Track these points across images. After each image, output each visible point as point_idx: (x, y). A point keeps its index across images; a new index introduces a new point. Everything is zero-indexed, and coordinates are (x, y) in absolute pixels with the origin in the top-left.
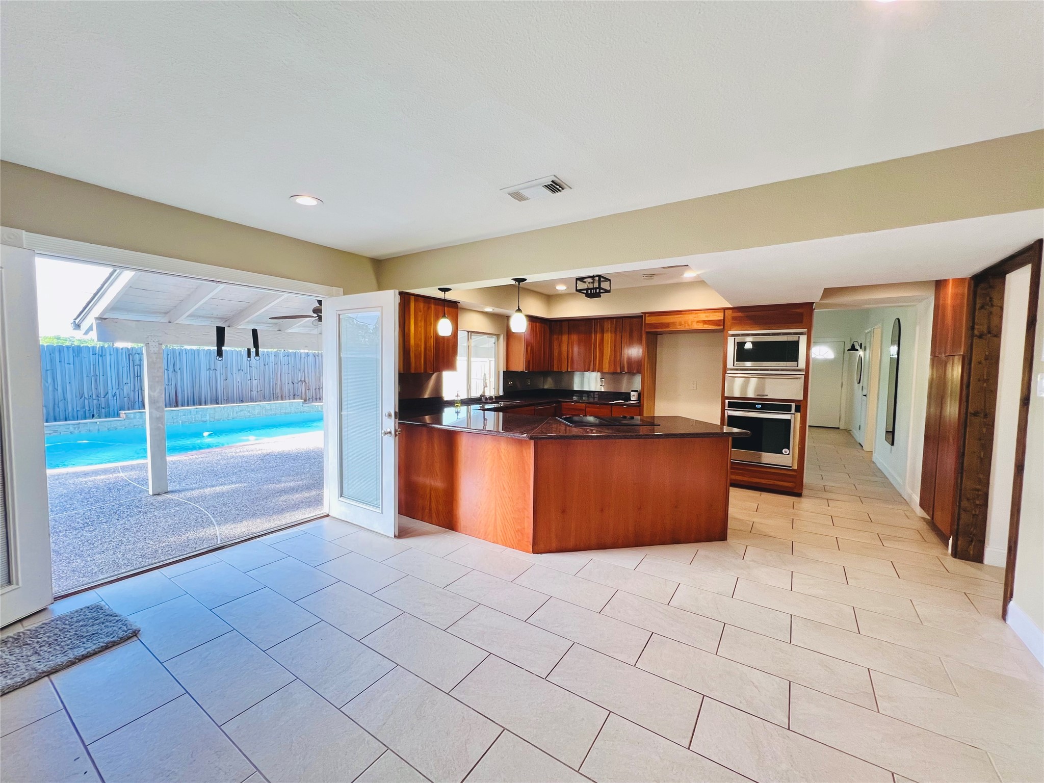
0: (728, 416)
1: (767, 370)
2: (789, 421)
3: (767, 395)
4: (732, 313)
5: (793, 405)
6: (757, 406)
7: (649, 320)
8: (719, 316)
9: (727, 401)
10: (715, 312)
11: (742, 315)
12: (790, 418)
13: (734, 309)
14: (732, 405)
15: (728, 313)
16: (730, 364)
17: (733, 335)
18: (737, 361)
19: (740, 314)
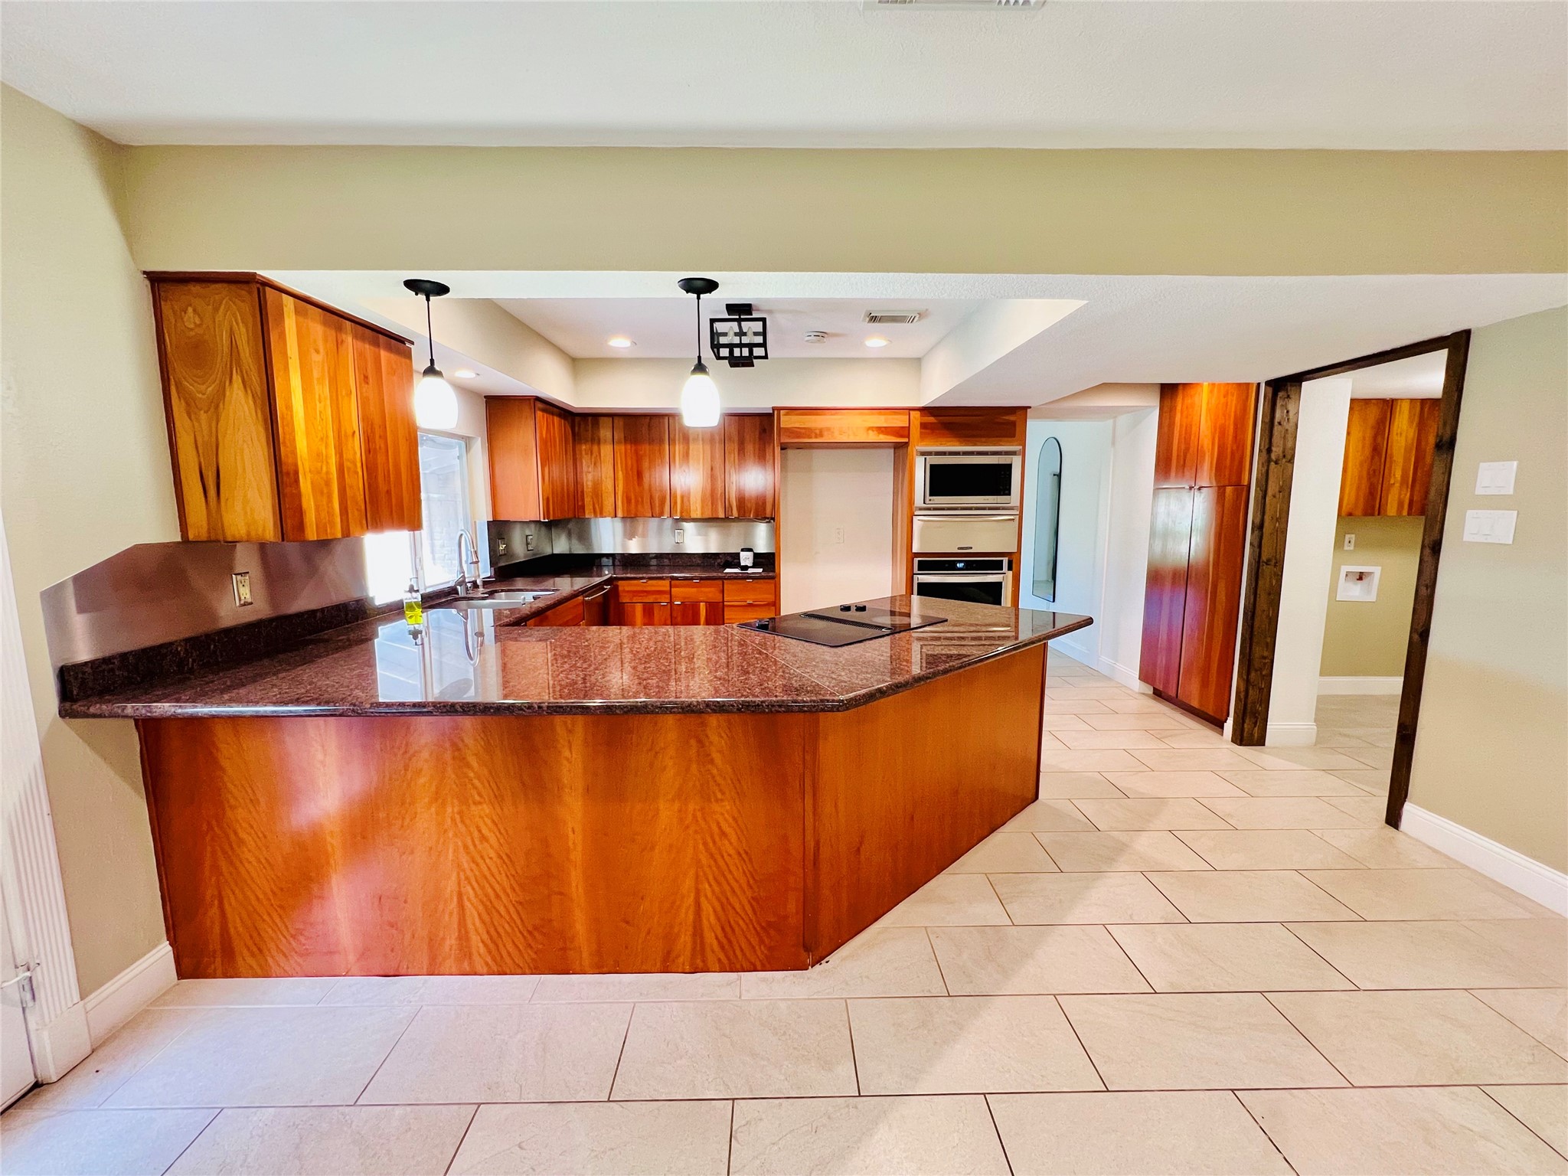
0: (919, 584)
1: (970, 509)
2: (1000, 584)
3: (971, 548)
4: (921, 416)
5: (1005, 560)
6: (958, 565)
7: (787, 421)
8: (900, 421)
9: (916, 560)
10: (896, 414)
11: (935, 421)
12: (1001, 580)
13: (926, 410)
14: (924, 566)
15: (916, 415)
16: (919, 500)
17: (923, 454)
18: (930, 495)
19: (931, 419)
